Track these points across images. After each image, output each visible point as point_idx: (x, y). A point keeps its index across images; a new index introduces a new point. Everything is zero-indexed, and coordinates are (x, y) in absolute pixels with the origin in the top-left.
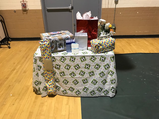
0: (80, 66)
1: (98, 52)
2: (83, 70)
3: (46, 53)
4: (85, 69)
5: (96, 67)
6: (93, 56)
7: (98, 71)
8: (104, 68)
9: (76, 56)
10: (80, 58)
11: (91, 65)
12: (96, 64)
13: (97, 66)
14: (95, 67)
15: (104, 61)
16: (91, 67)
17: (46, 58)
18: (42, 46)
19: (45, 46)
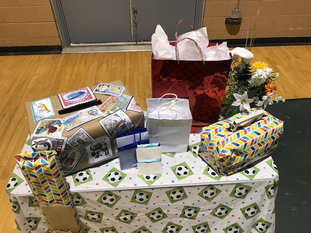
0: (165, 211)
1: (227, 171)
2: (176, 221)
3: (50, 191)
4: (181, 219)
5: (216, 213)
6: (211, 187)
7: (221, 221)
8: (241, 215)
9: (153, 189)
10: (168, 193)
11: (202, 208)
12: (217, 205)
13: (219, 210)
14: (213, 214)
15: (245, 196)
16: (200, 214)
17: (51, 202)
18: (29, 171)
19: (41, 171)
